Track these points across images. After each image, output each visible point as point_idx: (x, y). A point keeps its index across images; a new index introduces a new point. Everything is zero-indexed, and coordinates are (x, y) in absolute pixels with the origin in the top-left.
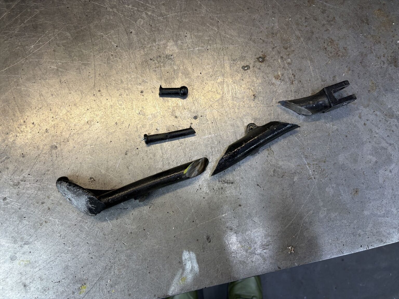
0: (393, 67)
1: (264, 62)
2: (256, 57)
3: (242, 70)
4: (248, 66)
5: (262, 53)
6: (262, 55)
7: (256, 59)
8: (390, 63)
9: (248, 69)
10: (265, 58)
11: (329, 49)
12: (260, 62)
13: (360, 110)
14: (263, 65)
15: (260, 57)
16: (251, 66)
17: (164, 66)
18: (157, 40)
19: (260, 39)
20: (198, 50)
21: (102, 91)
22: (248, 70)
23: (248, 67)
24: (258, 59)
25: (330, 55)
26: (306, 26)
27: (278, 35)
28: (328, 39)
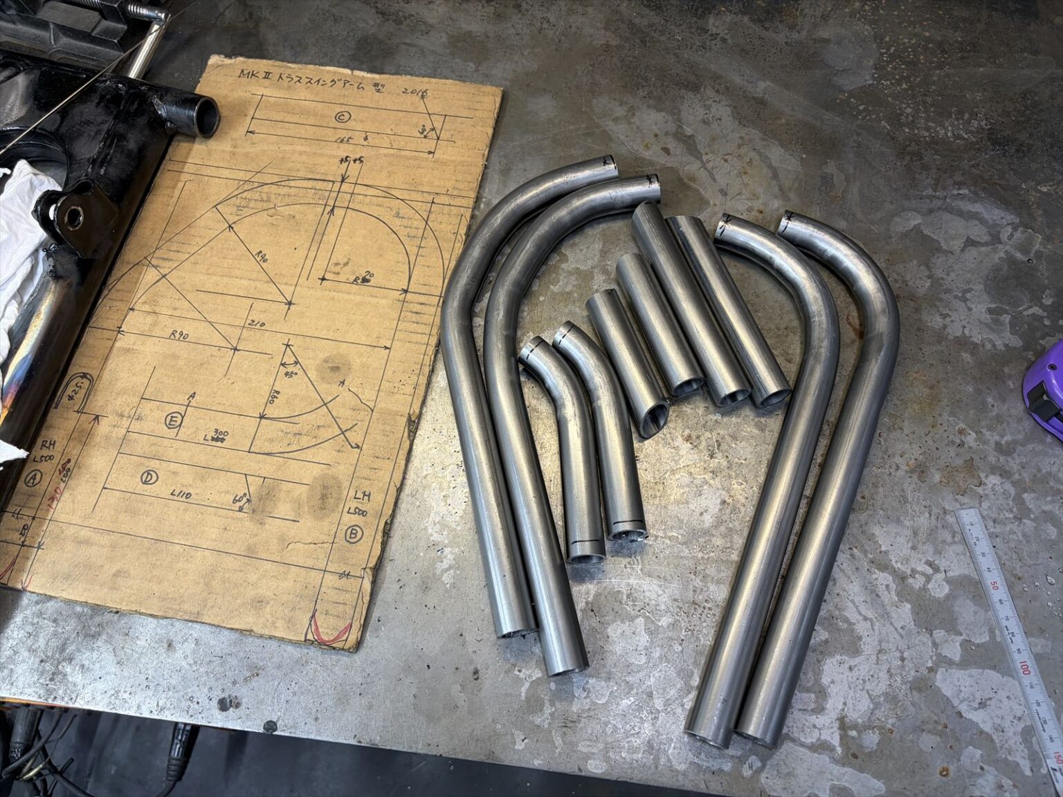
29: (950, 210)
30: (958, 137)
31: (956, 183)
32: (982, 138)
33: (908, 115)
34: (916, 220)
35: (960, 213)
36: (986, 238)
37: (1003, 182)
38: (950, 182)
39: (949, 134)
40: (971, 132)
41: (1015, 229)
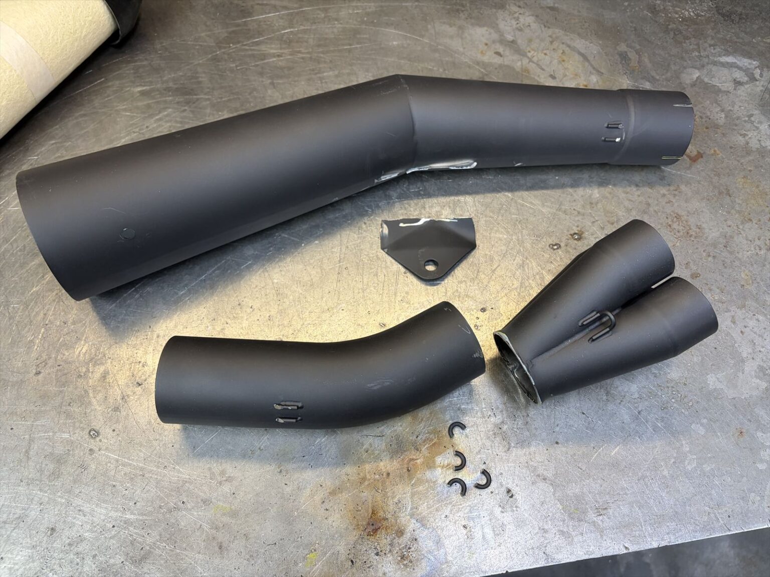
1: (581, 240)
2: (569, 233)
3: (549, 249)
4: (558, 244)
5: (579, 229)
6: (578, 230)
7: (570, 236)
9: (558, 248)
10: (583, 235)
11: (675, 226)
12: (575, 239)
13: (732, 312)
14: (580, 243)
15: (575, 234)
16: (562, 245)
19: (574, 209)
22: (558, 250)
23: (559, 246)
24: (572, 235)
26: (639, 196)
27: (600, 206)
28: (672, 213)
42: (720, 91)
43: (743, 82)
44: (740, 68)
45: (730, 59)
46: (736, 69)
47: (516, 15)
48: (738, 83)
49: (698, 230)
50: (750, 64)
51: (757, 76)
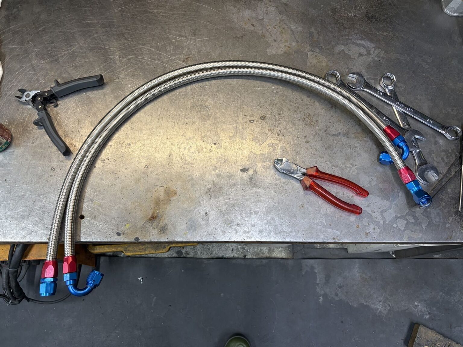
0: (345, 138)
3: (249, 122)
5: (264, 115)
7: (259, 118)
8: (344, 135)
10: (265, 118)
11: (307, 119)
12: (261, 119)
14: (263, 121)
15: (262, 117)
16: (255, 121)
17: (203, 111)
18: (202, 95)
19: (265, 106)
20: (226, 106)
21: (164, 119)
22: (253, 123)
23: (253, 121)
24: (261, 117)
25: (306, 123)
26: (295, 103)
27: (277, 105)
28: (307, 113)
29: (353, 43)
30: (355, 16)
31: (355, 34)
32: (363, 16)
33: (338, 8)
34: (342, 48)
35: (357, 45)
36: (366, 53)
37: (371, 33)
38: (353, 33)
39: (353, 15)
40: (360, 14)
41: (375, 50)
42: (350, 58)
43: (363, 55)
44: (364, 47)
45: (362, 42)
46: (363, 48)
47: (267, 6)
48: (361, 55)
49: (316, 122)
50: (371, 45)
51: (372, 52)
